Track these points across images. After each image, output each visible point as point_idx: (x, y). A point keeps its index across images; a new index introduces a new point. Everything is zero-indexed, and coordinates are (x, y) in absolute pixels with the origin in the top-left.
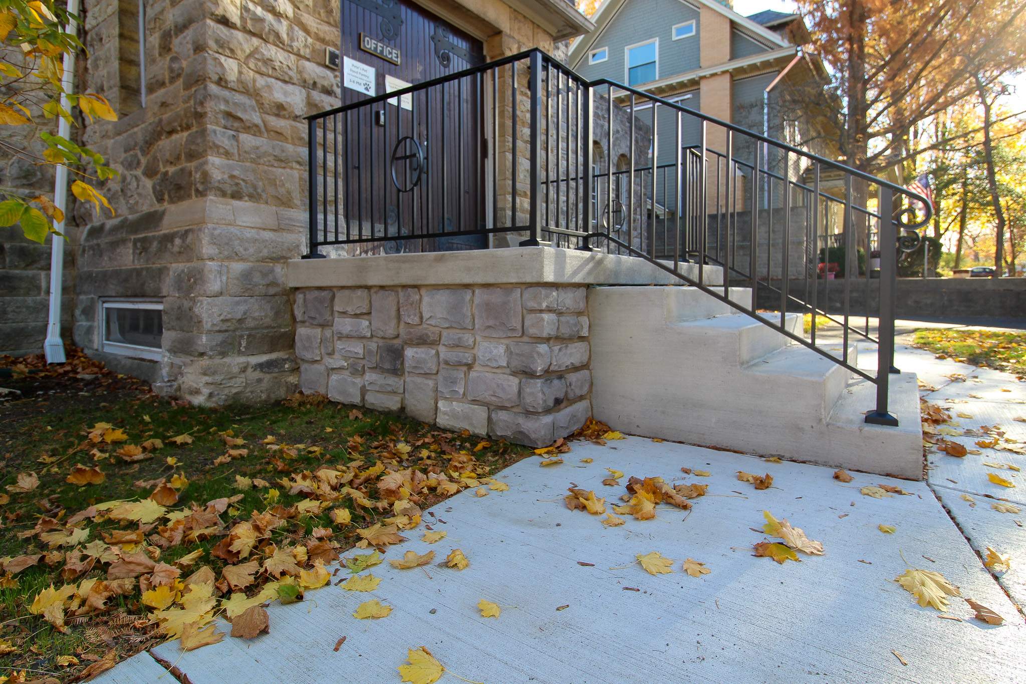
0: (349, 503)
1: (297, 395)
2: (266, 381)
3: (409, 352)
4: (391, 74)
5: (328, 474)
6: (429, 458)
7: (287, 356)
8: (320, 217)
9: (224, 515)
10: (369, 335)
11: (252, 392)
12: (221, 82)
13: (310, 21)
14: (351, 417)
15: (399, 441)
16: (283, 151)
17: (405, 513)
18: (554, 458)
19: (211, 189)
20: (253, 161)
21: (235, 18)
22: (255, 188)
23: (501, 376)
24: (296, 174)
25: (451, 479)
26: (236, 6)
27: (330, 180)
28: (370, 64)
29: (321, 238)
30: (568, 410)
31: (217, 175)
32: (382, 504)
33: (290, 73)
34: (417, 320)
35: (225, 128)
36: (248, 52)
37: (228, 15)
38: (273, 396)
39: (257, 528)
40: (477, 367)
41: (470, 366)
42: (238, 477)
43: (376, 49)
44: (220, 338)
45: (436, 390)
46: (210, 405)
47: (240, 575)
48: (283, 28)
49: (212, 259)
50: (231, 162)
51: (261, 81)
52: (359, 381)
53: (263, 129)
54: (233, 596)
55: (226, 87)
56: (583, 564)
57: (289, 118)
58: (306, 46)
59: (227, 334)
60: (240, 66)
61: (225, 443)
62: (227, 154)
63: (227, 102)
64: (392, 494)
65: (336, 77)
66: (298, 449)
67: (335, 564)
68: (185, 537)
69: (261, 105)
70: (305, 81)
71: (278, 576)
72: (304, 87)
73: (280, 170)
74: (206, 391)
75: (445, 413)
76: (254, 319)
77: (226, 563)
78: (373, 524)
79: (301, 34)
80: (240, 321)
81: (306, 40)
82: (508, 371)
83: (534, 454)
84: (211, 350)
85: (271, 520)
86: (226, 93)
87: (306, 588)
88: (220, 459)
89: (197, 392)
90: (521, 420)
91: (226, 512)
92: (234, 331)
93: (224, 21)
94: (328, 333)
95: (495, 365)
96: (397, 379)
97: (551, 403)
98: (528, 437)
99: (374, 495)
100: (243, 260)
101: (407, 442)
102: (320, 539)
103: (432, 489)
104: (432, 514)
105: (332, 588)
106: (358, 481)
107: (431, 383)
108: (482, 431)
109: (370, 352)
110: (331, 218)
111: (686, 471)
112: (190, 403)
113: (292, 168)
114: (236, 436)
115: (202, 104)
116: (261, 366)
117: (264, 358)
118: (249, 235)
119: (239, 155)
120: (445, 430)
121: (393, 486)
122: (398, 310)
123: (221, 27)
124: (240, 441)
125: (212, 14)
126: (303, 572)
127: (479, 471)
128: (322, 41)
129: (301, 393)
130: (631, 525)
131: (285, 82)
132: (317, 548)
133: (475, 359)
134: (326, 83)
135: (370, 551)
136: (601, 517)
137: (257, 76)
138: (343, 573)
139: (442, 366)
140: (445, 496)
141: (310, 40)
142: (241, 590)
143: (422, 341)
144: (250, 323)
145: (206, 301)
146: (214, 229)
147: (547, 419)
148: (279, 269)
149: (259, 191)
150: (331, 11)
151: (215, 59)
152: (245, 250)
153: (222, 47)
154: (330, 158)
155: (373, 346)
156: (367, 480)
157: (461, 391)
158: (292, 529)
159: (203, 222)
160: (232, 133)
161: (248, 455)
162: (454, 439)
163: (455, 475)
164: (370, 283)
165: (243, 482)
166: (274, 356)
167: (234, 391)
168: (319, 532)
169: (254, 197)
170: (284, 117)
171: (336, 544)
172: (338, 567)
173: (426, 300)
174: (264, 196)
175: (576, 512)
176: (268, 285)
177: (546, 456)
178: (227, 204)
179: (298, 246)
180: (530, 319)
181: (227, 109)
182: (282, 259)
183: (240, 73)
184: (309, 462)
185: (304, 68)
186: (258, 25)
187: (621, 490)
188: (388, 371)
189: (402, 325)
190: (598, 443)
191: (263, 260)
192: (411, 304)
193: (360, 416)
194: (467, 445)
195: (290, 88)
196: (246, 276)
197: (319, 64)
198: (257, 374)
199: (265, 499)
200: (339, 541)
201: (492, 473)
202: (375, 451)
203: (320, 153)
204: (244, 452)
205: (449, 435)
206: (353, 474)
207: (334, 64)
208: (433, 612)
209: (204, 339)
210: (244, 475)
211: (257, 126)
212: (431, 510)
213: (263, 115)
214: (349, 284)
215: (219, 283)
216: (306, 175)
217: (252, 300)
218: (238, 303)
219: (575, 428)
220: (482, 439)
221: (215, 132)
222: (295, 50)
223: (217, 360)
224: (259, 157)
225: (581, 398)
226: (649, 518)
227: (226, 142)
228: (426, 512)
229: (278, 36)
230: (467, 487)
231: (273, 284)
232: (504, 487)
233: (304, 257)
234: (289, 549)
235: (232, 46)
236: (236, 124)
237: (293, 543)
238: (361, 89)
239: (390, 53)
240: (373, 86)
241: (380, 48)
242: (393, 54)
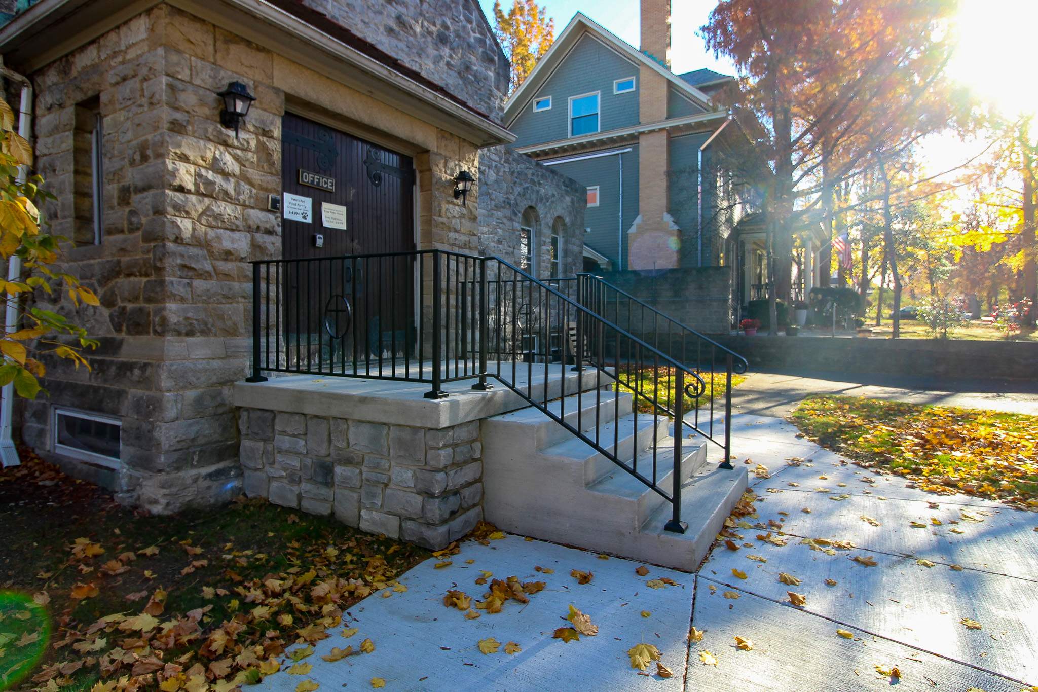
0: (289, 608)
1: (241, 497)
2: (214, 487)
3: (338, 470)
4: (326, 201)
5: (274, 584)
6: (352, 562)
7: (232, 465)
8: (263, 340)
9: (201, 622)
10: (305, 452)
11: (202, 498)
12: (178, 240)
13: (255, 175)
14: (290, 522)
15: (328, 544)
16: (230, 289)
17: (331, 614)
18: (447, 560)
19: (168, 331)
20: (204, 302)
21: (190, 186)
22: (206, 324)
23: (410, 494)
24: (241, 306)
25: (366, 583)
26: (190, 175)
27: (272, 307)
28: (308, 196)
29: (263, 365)
30: (463, 517)
31: (173, 319)
32: (314, 609)
33: (237, 222)
34: (345, 444)
35: (181, 277)
36: (200, 210)
37: (184, 184)
38: (220, 499)
39: (227, 633)
40: (391, 486)
41: (386, 485)
42: (204, 588)
43: (313, 181)
44: (176, 456)
45: (359, 501)
46: (166, 513)
47: (221, 667)
48: (230, 187)
49: (169, 391)
50: (185, 305)
51: (211, 233)
52: (295, 488)
53: (213, 274)
54: (218, 682)
55: (182, 244)
56: (443, 649)
57: (236, 260)
58: (251, 197)
59: (181, 452)
60: (193, 223)
61: (186, 552)
62: (183, 300)
63: (182, 256)
64: (322, 600)
65: (276, 218)
66: (247, 556)
67: (282, 656)
68: (176, 641)
69: (211, 253)
70: (250, 227)
71: (245, 666)
72: (249, 232)
73: (227, 306)
74: (163, 501)
75: (367, 520)
76: (205, 436)
77: (210, 661)
78: (308, 624)
79: (245, 187)
80: (193, 440)
81: (251, 192)
82: (414, 490)
83: (432, 556)
84: (168, 467)
85: (236, 625)
86: (181, 249)
87: (266, 674)
88: (186, 570)
89: (156, 502)
90: (423, 529)
91: (202, 620)
92: (188, 448)
93: (181, 189)
94: (270, 447)
95: (405, 485)
96: (328, 490)
97: (447, 516)
98: (428, 543)
99: (308, 600)
100: (195, 387)
101: (335, 545)
102: (272, 639)
103: (351, 593)
104: (349, 614)
105: (281, 673)
106: (296, 587)
107: (355, 496)
108: (395, 536)
109: (305, 466)
110: (272, 339)
111: (538, 569)
112: (149, 512)
113: (238, 302)
114: (194, 545)
115: (161, 260)
116: (210, 476)
117: (212, 469)
118: (200, 367)
119: (193, 298)
120: (366, 534)
121: (322, 594)
122: (330, 435)
123: (178, 194)
124: (198, 550)
125: (171, 185)
126: (261, 663)
127: (388, 574)
128: (266, 190)
129: (245, 495)
130: (485, 618)
131: (232, 230)
132: (269, 646)
133: (390, 479)
134: (268, 226)
135: (305, 646)
136: (465, 612)
137: (209, 230)
138: (288, 662)
139: (365, 482)
140: (361, 598)
141: (254, 191)
142: (223, 678)
143: (348, 462)
144: (202, 440)
145: (164, 426)
146: (172, 365)
147: (443, 529)
148: (226, 391)
149: (209, 326)
150: (274, 163)
151: (173, 222)
152: (198, 379)
153: (179, 211)
154: (273, 288)
155: (308, 462)
156: (304, 586)
157: (379, 504)
158: (251, 632)
159: (161, 359)
160: (187, 281)
161: (209, 565)
162: (372, 543)
163: (369, 579)
164: (306, 412)
165: (208, 592)
166: (221, 465)
167: (187, 499)
168: (270, 633)
169: (205, 332)
170: (231, 260)
171: (282, 642)
172: (284, 658)
173: (352, 430)
174: (214, 330)
175: (450, 608)
176: (217, 406)
177: (440, 558)
178: (182, 341)
179: (243, 370)
180: (431, 453)
181: (183, 263)
182: (229, 382)
183: (194, 229)
184: (257, 570)
185: (249, 216)
186: (209, 188)
187: (485, 588)
188: (321, 483)
189: (332, 447)
190: (482, 544)
191: (212, 385)
192: (340, 432)
193: (297, 520)
194: (382, 548)
195: (236, 235)
196: (199, 401)
197: (262, 210)
198: (207, 483)
199: (229, 608)
200: (284, 639)
201: (398, 575)
202: (309, 555)
203: (263, 286)
204: (205, 562)
205: (369, 538)
206: (292, 581)
207: (276, 206)
208: (344, 685)
209: (163, 458)
210: (208, 585)
211: (207, 272)
212: (349, 610)
213: (214, 262)
214: (288, 410)
215: (175, 410)
216: (250, 306)
217: (203, 421)
218: (190, 425)
219: (468, 530)
220: (395, 541)
221: (172, 283)
222: (242, 201)
223: (174, 475)
224: (210, 298)
225: (474, 506)
226: (497, 611)
227: (182, 290)
228: (345, 613)
229: (226, 193)
230: (377, 589)
231: (222, 404)
232: (404, 589)
233: (248, 380)
234: (251, 648)
235: (187, 209)
236: (190, 273)
237: (253, 643)
238: (299, 218)
239: (326, 183)
240: (310, 214)
241: (316, 180)
242: (328, 183)
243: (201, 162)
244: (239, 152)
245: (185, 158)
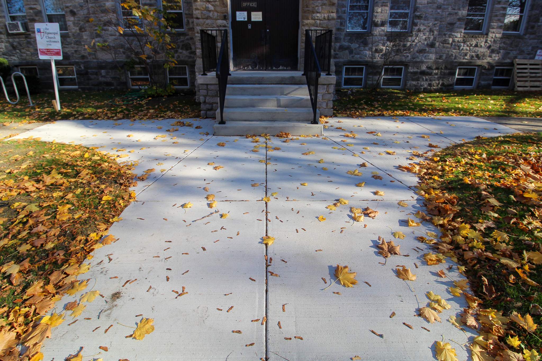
4: (253, 11)
13: (219, 9)
19: (197, 57)
21: (200, 17)
26: (200, 13)
28: (245, 11)
31: (198, 54)
33: (214, 25)
35: (199, 43)
36: (203, 23)
43: (247, 5)
48: (211, 14)
58: (218, 16)
60: (202, 27)
62: (200, 49)
65: (227, 21)
70: (218, 26)
79: (216, 14)
93: (197, 18)
97: (205, 109)
123: (197, 20)
128: (223, 13)
131: (213, 28)
134: (223, 25)
137: (206, 28)
141: (219, 14)
147: (203, 112)
150: (224, 3)
151: (196, 28)
153: (197, 24)
185: (217, 22)
186: (205, 16)
197: (222, 20)
207: (226, 18)
222: (215, 18)
229: (210, 17)
235: (199, 23)
238: (243, 20)
239: (252, 4)
240: (246, 17)
241: (248, 5)
242: (254, 5)
243: (202, 9)
244: (213, 3)
245: (197, 9)
